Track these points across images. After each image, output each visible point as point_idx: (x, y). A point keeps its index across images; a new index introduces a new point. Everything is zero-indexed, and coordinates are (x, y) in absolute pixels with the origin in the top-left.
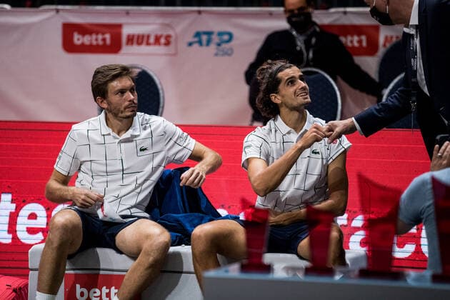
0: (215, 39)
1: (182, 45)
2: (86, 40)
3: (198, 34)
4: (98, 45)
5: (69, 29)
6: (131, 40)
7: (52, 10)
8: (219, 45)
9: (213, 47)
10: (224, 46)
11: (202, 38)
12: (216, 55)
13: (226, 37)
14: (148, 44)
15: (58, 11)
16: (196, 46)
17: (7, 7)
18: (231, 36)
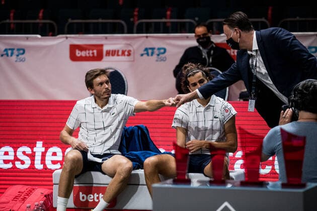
0: (156, 52)
1: (137, 56)
2: (83, 54)
3: (146, 49)
4: (90, 57)
5: (73, 48)
6: (108, 53)
7: (64, 37)
8: (158, 55)
9: (155, 56)
10: (161, 56)
11: (149, 51)
12: (157, 61)
13: (162, 51)
14: (118, 55)
15: (67, 38)
16: (145, 56)
17: (39, 36)
18: (165, 50)
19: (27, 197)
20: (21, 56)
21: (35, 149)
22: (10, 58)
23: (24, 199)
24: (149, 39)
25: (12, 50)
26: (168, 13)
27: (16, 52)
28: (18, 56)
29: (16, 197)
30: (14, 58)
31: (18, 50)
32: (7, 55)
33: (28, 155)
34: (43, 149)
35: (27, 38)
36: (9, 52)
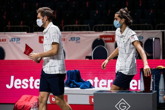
0: (76, 39)
1: (68, 41)
3: (71, 38)
9: (75, 41)
10: (78, 41)
11: (72, 39)
12: (76, 43)
13: (78, 39)
15: (38, 33)
16: (71, 41)
17: (26, 33)
18: (79, 38)
19: (30, 99)
20: (18, 41)
21: (30, 80)
22: (14, 42)
23: (29, 100)
24: (73, 34)
25: (15, 39)
26: (77, 22)
27: (16, 40)
28: (17, 41)
29: (26, 100)
30: (15, 42)
31: (17, 39)
32: (12, 41)
33: (27, 83)
34: (33, 80)
35: (21, 34)
36: (13, 40)
